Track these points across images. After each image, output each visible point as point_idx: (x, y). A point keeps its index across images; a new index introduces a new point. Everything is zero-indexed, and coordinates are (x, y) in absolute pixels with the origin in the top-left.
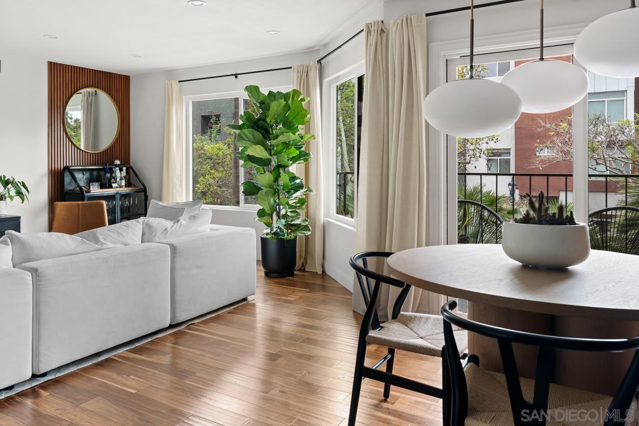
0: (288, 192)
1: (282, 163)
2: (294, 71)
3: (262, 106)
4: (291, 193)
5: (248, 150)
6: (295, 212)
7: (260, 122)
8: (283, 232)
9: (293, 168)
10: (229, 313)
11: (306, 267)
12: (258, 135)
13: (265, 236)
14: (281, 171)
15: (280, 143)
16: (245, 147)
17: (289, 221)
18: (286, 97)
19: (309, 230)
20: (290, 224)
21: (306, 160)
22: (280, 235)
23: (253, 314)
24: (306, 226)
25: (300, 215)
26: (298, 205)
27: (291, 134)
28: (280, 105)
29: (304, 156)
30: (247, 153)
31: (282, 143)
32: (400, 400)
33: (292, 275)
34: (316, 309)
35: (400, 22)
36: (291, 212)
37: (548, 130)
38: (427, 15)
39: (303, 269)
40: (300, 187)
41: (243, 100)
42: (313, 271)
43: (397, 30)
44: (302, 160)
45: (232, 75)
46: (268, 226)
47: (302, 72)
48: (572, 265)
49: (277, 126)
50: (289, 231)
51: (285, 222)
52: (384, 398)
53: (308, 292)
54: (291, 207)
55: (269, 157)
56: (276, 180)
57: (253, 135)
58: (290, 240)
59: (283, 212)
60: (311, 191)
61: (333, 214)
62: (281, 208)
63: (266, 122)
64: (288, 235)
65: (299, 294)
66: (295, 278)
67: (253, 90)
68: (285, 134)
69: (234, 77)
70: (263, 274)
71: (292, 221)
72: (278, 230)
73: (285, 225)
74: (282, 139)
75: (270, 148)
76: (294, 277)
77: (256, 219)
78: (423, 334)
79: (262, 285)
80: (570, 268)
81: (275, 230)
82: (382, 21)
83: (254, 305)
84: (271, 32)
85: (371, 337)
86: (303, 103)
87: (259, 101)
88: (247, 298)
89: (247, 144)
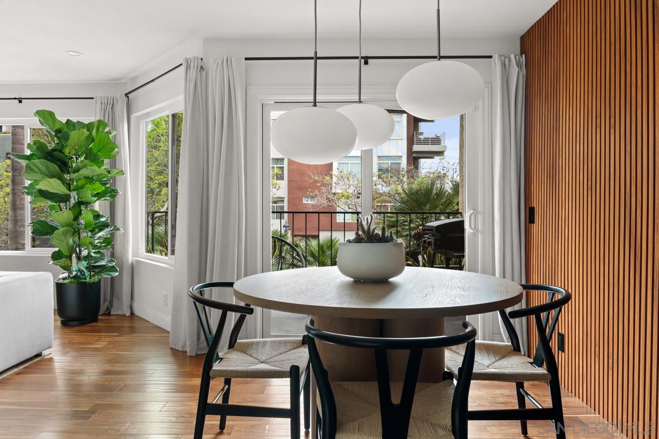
0: (92, 231)
1: (84, 200)
2: (96, 103)
3: (59, 135)
4: (95, 232)
5: (41, 183)
6: (99, 252)
7: (55, 153)
8: (84, 275)
9: (97, 206)
10: (18, 374)
11: (112, 310)
12: (54, 167)
13: (61, 281)
14: (83, 207)
15: (82, 177)
16: (36, 181)
17: (92, 263)
18: (89, 127)
19: (116, 271)
20: (93, 266)
21: (113, 197)
22: (82, 279)
23: (51, 370)
24: (113, 267)
25: (105, 256)
26: (103, 245)
27: (95, 167)
28: (82, 135)
29: (111, 193)
30: (38, 187)
31: (85, 177)
32: (236, 428)
33: (96, 320)
34: (129, 353)
35: (220, 62)
36: (94, 252)
37: (316, 181)
38: (246, 59)
39: (108, 313)
40: (105, 226)
41: (29, 130)
42: (120, 313)
43: (217, 69)
44: (108, 196)
45: (15, 99)
46: (65, 270)
47: (106, 104)
48: (391, 278)
49: (77, 159)
50: (92, 273)
51: (87, 264)
52: (219, 430)
53: (117, 336)
54: (95, 247)
55: (67, 192)
56: (76, 218)
57: (47, 167)
58: (94, 283)
59: (85, 253)
60: (118, 229)
61: (143, 253)
62: (83, 249)
63: (64, 153)
64: (90, 278)
65: (107, 339)
66: (99, 324)
67: (46, 116)
68: (88, 167)
69: (17, 101)
70: (59, 323)
71: (95, 263)
72: (79, 274)
73: (87, 268)
74: (84, 172)
75: (68, 182)
76: (97, 323)
77: (51, 263)
78: (263, 358)
79: (59, 336)
80: (390, 280)
81: (74, 273)
82: (202, 59)
83: (51, 360)
84: (69, 53)
85: (216, 370)
86: (111, 136)
87: (55, 129)
88: (41, 353)
89: (37, 176)
